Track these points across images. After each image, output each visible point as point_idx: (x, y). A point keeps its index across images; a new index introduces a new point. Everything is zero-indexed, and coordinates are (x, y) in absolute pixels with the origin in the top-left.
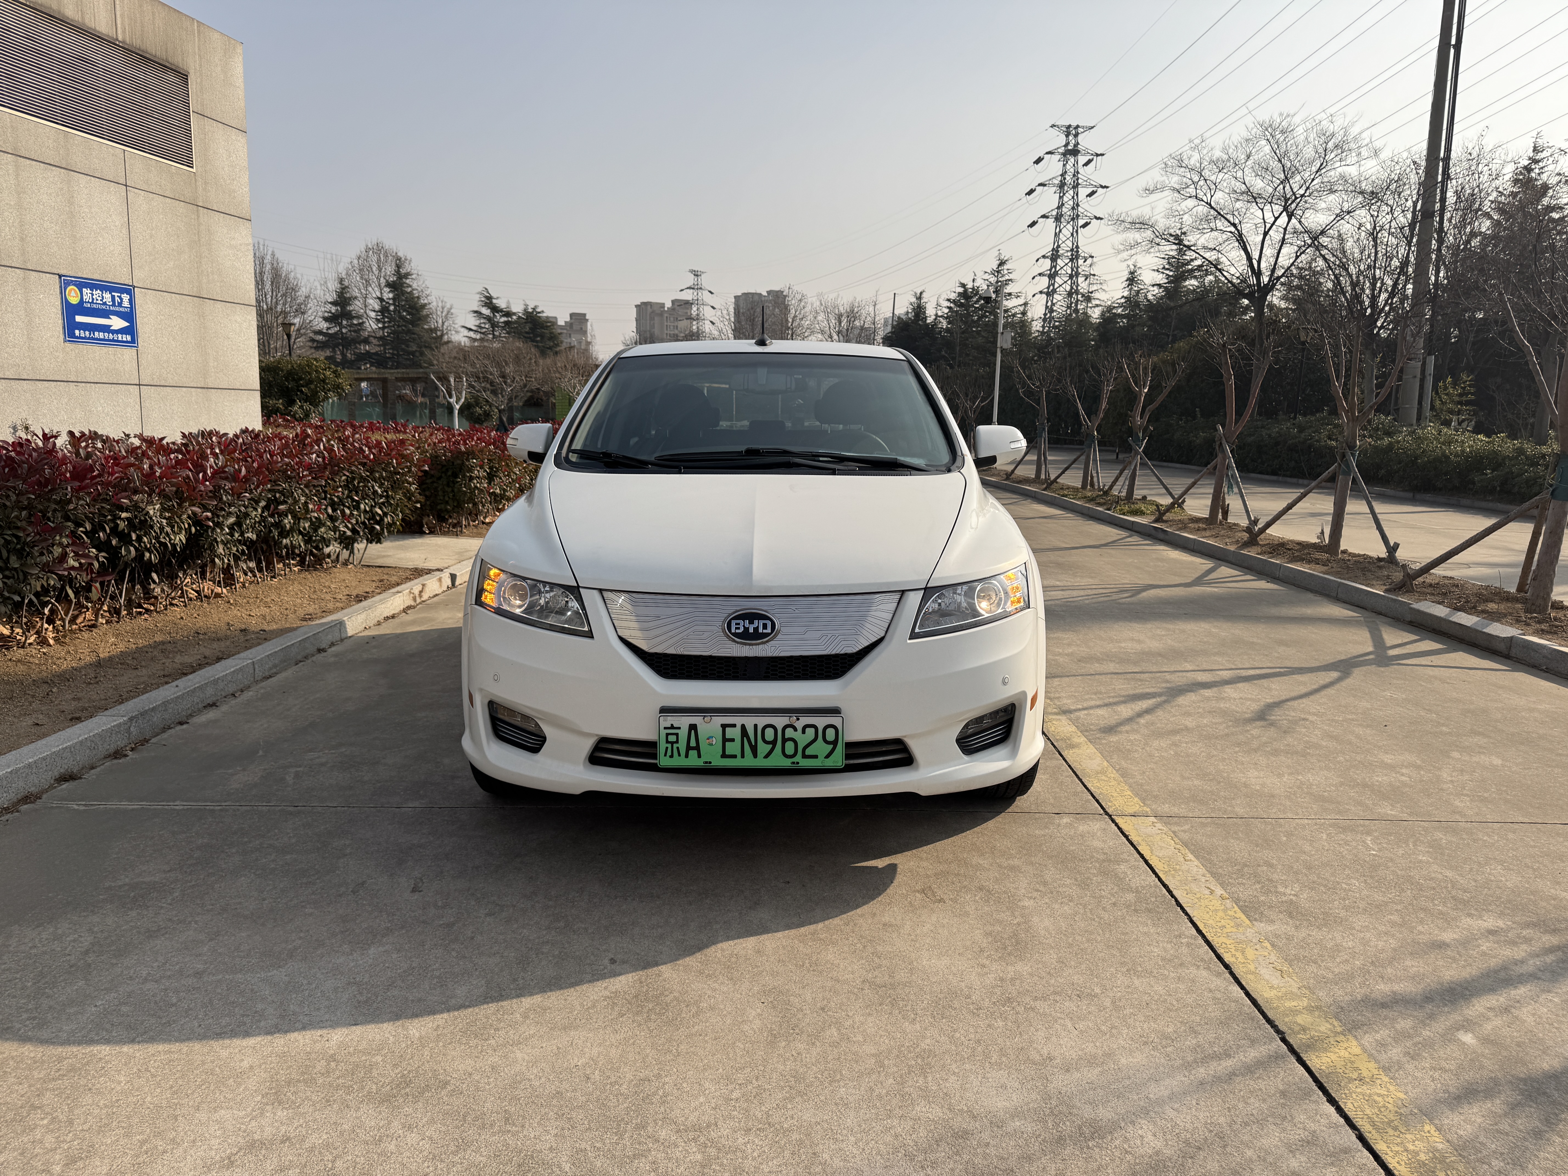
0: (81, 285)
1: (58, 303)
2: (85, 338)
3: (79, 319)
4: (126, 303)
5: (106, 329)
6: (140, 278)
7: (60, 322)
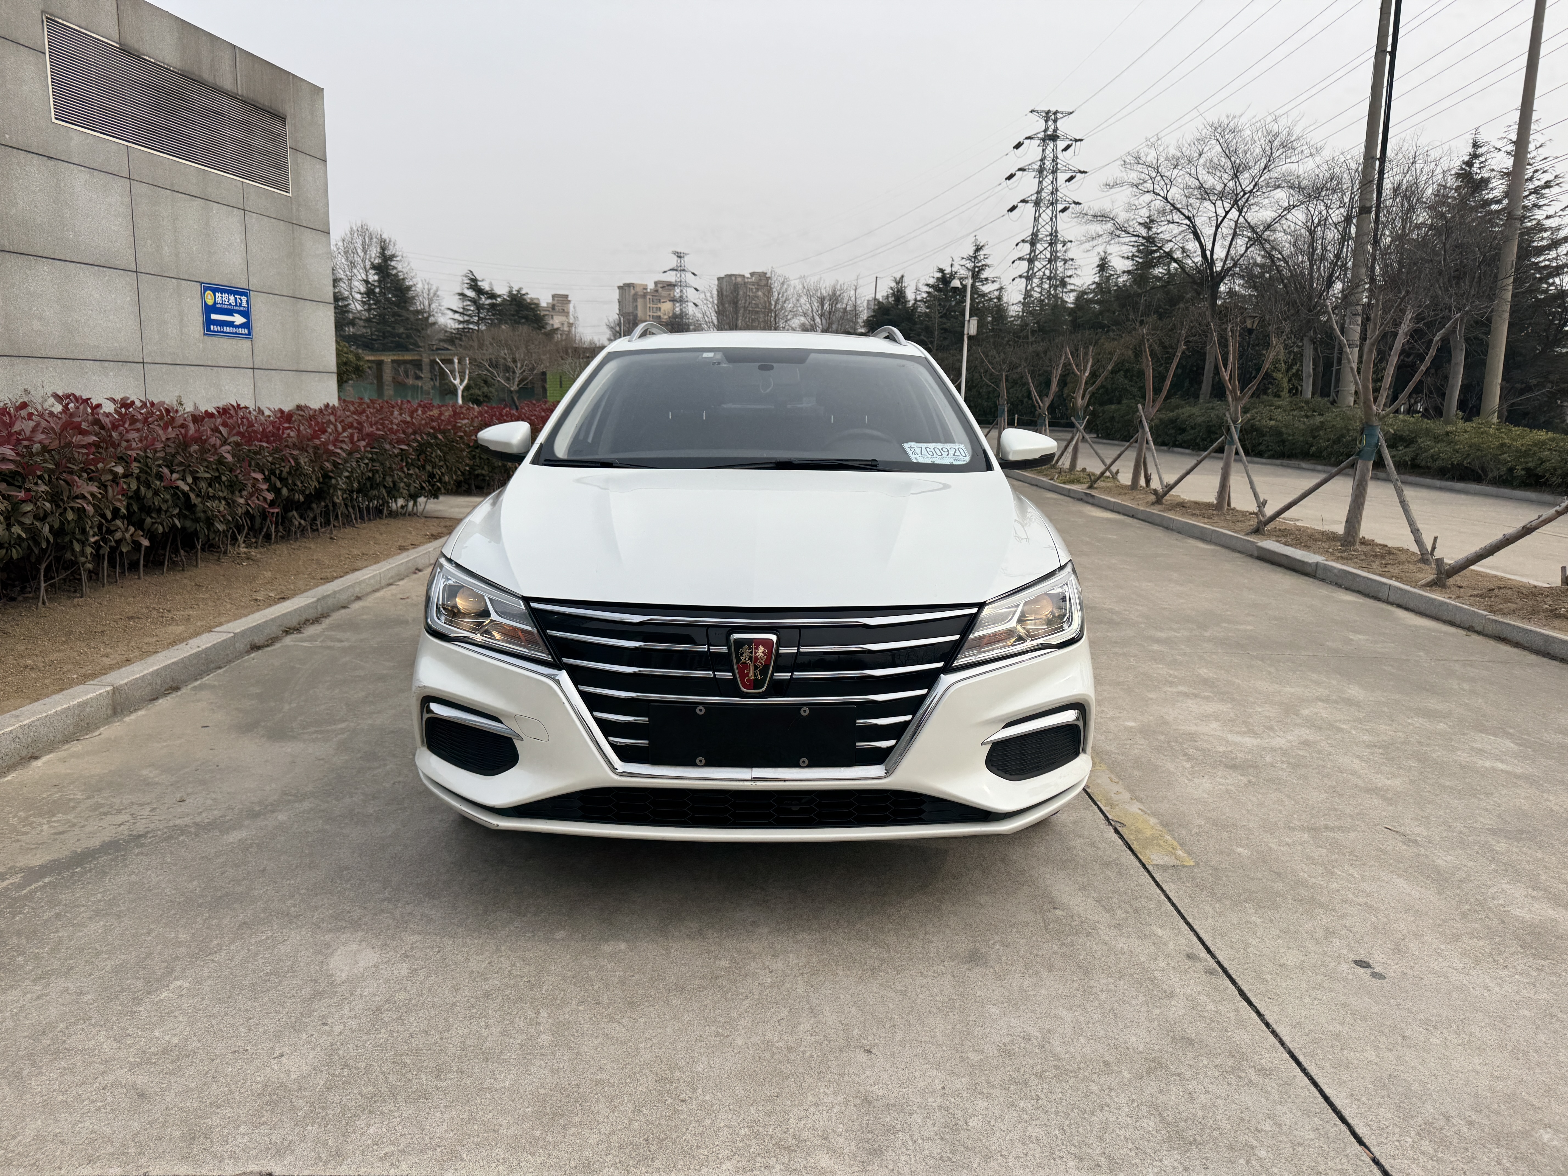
0: (214, 291)
1: (200, 305)
2: (217, 332)
3: (214, 317)
4: (244, 304)
5: (231, 324)
6: (254, 283)
7: (201, 319)
